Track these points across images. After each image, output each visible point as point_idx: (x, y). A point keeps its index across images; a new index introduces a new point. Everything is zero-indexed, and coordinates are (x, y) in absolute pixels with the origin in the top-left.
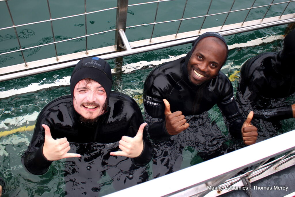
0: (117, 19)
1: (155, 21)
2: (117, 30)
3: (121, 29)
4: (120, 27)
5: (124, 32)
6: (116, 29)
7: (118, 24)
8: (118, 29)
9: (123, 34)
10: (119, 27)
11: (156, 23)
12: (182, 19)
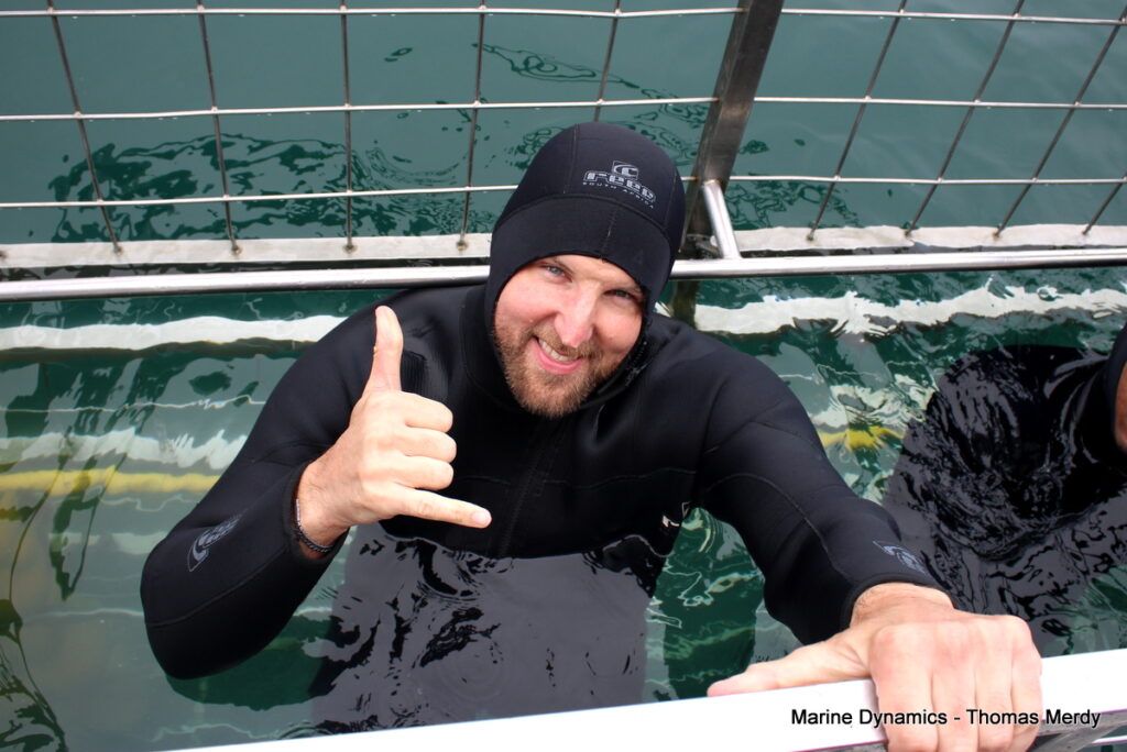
0: (706, 141)
1: (838, 172)
2: (696, 181)
3: (712, 181)
4: (708, 170)
5: (719, 192)
6: (692, 178)
7: (705, 159)
8: (700, 178)
9: (716, 199)
10: (706, 171)
11: (840, 180)
12: (940, 181)
